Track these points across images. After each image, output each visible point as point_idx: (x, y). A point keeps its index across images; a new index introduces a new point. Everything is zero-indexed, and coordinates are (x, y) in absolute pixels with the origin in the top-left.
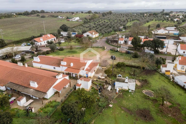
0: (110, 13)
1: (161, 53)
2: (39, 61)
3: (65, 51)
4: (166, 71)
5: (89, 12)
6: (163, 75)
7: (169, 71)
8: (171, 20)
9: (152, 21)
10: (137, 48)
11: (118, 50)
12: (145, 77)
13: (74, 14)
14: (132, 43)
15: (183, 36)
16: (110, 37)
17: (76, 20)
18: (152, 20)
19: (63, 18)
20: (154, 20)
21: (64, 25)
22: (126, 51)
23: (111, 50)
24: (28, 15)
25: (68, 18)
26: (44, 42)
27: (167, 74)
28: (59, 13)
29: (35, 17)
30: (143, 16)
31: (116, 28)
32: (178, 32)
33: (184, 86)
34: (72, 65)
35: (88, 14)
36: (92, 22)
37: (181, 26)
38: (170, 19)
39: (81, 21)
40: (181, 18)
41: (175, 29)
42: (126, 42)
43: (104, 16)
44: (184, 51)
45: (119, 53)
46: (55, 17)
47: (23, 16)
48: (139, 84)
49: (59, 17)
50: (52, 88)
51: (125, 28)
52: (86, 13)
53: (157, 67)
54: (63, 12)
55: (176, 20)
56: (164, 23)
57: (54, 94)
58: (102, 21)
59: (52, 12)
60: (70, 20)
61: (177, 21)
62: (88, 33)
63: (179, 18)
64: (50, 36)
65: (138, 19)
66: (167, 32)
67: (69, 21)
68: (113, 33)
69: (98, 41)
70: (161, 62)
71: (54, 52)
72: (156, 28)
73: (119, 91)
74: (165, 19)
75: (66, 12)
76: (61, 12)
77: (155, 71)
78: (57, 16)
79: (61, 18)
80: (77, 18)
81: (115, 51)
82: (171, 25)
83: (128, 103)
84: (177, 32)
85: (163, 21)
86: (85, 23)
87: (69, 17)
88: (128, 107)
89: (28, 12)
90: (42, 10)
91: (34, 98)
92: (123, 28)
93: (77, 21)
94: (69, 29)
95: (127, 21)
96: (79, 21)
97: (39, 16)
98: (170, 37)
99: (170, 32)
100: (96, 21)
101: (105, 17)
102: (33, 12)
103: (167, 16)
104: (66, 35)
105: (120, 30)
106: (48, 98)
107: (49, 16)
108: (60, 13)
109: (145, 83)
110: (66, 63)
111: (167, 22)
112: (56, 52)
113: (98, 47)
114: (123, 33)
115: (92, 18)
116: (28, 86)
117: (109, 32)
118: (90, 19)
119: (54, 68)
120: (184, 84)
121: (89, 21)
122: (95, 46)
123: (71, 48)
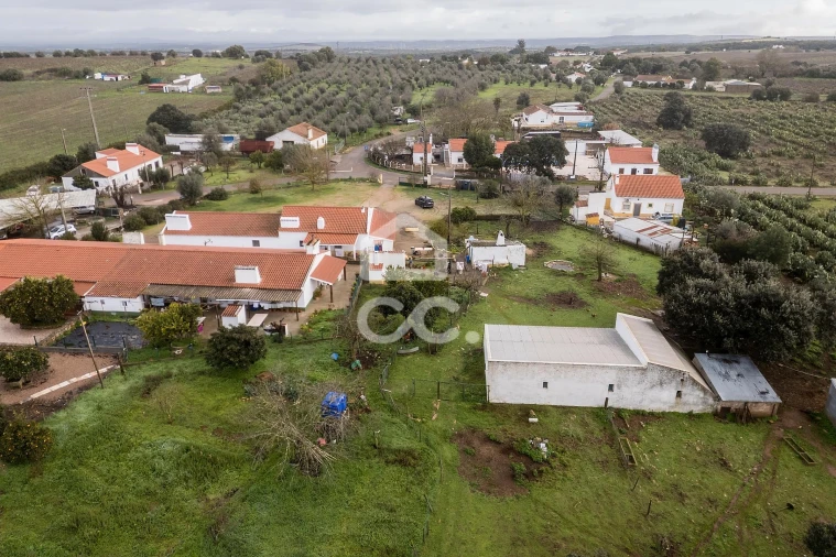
0: (327, 55)
1: (560, 179)
2: (188, 226)
3: (233, 199)
4: (589, 216)
5: (234, 53)
6: (583, 227)
7: (596, 215)
8: (558, 79)
9: (495, 85)
10: (485, 171)
11: (429, 183)
12: (538, 238)
13: (163, 62)
14: (468, 154)
15: (608, 129)
16: (378, 144)
17: (191, 86)
18: (496, 81)
19: (120, 78)
20: (502, 82)
21: (168, 105)
22: (456, 184)
23: (401, 184)
25: (145, 80)
26: (123, 174)
27: (593, 222)
30: (461, 67)
31: (382, 114)
32: (591, 117)
33: (638, 240)
34: (321, 223)
35: (231, 63)
36: (269, 92)
37: (594, 98)
38: (553, 76)
39: (216, 90)
40: (588, 70)
41: (580, 109)
42: (438, 158)
43: (306, 69)
44: (622, 166)
46: (77, 77)
48: (530, 252)
49: (98, 76)
51: (414, 112)
52: (217, 56)
53: (561, 211)
54: (97, 51)
55: (573, 78)
56: (536, 91)
57: (314, 298)
59: (39, 55)
61: (579, 81)
62: (284, 136)
63: (581, 70)
64: (137, 153)
65: (445, 78)
66: (556, 119)
67: (159, 90)
68: (375, 131)
70: (566, 199)
71: (194, 204)
72: (519, 109)
73: (488, 269)
74: (536, 75)
77: (561, 221)
78: (85, 72)
79: (107, 78)
80: (196, 80)
81: (417, 186)
82: (565, 98)
83: (519, 288)
84: (587, 119)
85: (533, 83)
86: (241, 96)
87: (151, 76)
88: (523, 294)
92: (406, 112)
93: (201, 90)
94: (193, 123)
96: (207, 91)
98: (567, 135)
99: (567, 119)
100: (285, 88)
101: (314, 72)
103: (543, 66)
105: (398, 121)
106: (305, 306)
107: (36, 73)
108: (86, 56)
109: (543, 249)
111: (547, 89)
112: (202, 205)
113: (350, 179)
114: (411, 129)
115: (262, 76)
116: (229, 284)
117: (362, 130)
118: (254, 83)
119: (256, 243)
120: (639, 235)
121: (253, 88)
122: (340, 177)
123: (255, 189)
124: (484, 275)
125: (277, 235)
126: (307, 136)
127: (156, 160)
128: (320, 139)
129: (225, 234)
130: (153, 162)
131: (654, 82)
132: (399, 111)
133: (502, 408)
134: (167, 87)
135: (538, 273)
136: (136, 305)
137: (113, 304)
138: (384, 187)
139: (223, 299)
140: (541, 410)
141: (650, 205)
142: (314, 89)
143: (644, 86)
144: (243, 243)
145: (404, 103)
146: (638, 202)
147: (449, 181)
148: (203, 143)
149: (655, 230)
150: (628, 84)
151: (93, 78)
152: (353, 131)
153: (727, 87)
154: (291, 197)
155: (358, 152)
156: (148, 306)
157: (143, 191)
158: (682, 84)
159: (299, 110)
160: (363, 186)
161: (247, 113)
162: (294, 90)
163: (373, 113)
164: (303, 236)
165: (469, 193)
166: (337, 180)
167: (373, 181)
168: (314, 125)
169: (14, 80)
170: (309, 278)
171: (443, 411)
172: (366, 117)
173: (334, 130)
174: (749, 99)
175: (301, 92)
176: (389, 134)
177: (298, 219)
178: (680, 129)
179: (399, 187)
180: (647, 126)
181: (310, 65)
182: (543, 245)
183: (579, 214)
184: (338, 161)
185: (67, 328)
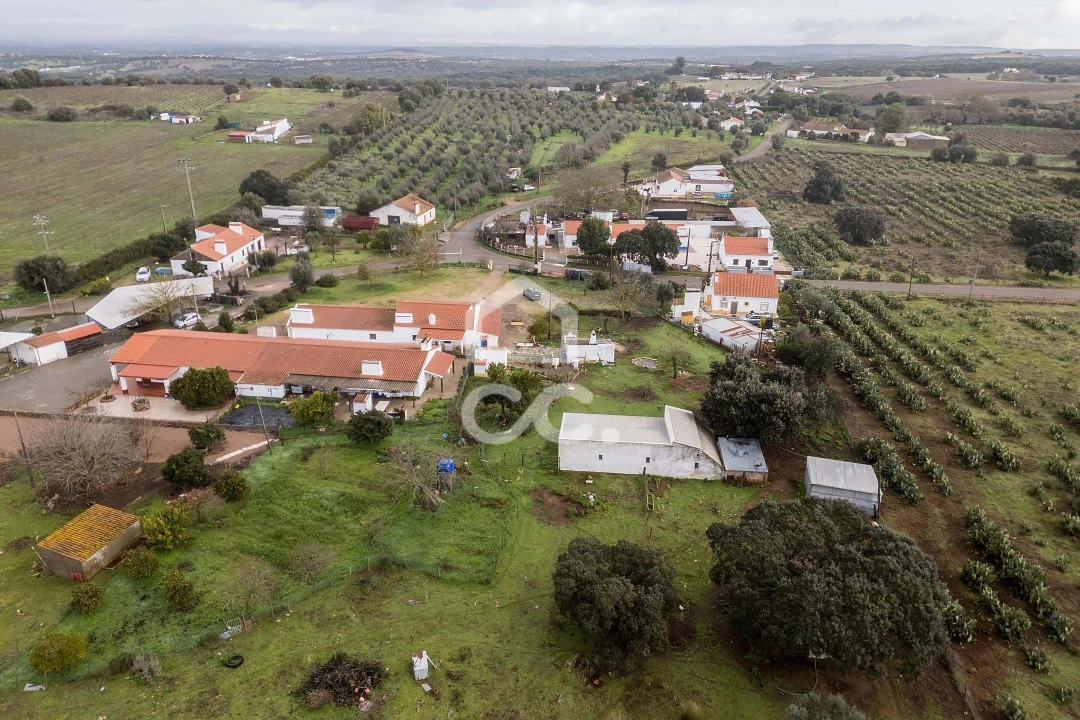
1: (673, 268)
2: (312, 319)
3: (343, 286)
4: (684, 314)
5: (323, 84)
6: (678, 325)
7: (691, 313)
8: (710, 124)
9: (633, 134)
10: (598, 259)
11: (539, 271)
12: (634, 334)
13: (238, 97)
14: (581, 241)
16: (489, 222)
17: (276, 135)
18: (634, 129)
19: (191, 120)
20: (642, 129)
22: (566, 272)
25: (223, 124)
27: (687, 321)
32: (732, 186)
34: (432, 319)
37: (745, 155)
38: (705, 121)
39: (306, 141)
40: (749, 112)
41: (721, 175)
42: (553, 238)
46: (140, 118)
48: (621, 349)
49: (165, 117)
51: (532, 177)
53: (661, 307)
55: (727, 125)
57: (427, 388)
61: (734, 130)
62: (393, 210)
63: (739, 114)
64: (241, 232)
65: (573, 124)
66: (691, 187)
67: (241, 140)
68: (488, 200)
70: (669, 294)
72: (654, 170)
73: (580, 365)
74: (685, 122)
77: (660, 317)
78: (151, 111)
79: (176, 120)
80: (283, 127)
81: (528, 274)
82: (711, 155)
83: (604, 383)
84: (726, 189)
85: (678, 132)
87: (229, 120)
88: (605, 389)
91: (389, 395)
93: (288, 140)
96: (297, 142)
97: (29, 108)
98: (700, 208)
99: (705, 188)
101: (418, 114)
103: (696, 105)
104: (294, 223)
105: (513, 189)
106: (420, 395)
107: (94, 111)
109: (634, 346)
111: (694, 139)
112: (313, 293)
113: (459, 264)
114: (528, 198)
115: (359, 123)
116: (356, 375)
117: (473, 201)
118: (349, 131)
119: (373, 336)
120: (722, 336)
121: (348, 138)
122: (448, 261)
123: (363, 274)
124: (576, 371)
125: (392, 329)
126: (413, 212)
128: (427, 214)
129: (345, 328)
130: (255, 242)
131: (825, 132)
132: (515, 173)
133: (569, 474)
134: (250, 136)
135: (622, 369)
136: (279, 392)
137: (261, 391)
138: (494, 273)
139: (352, 389)
140: (596, 475)
141: (747, 304)
142: (419, 140)
143: (812, 137)
144: (360, 337)
145: (523, 163)
146: (735, 301)
147: (559, 267)
148: (303, 218)
149: (737, 331)
150: (794, 133)
151: (158, 119)
152: (463, 202)
153: (908, 141)
154: (400, 285)
155: (468, 227)
156: (289, 393)
157: (251, 275)
158: (856, 135)
159: (402, 172)
160: (472, 272)
161: (345, 175)
162: (396, 143)
163: (486, 178)
164: (416, 331)
165: (577, 283)
166: (446, 266)
167: (483, 267)
168: (421, 196)
169: (68, 120)
170: (423, 371)
171: (525, 475)
172: (478, 185)
173: (443, 201)
174: (928, 159)
175: (404, 145)
176: (503, 205)
177: (411, 315)
178: (827, 203)
179: (509, 275)
180: (793, 198)
181: (413, 104)
182: (637, 342)
183: (677, 311)
184: (447, 240)
185: (226, 409)
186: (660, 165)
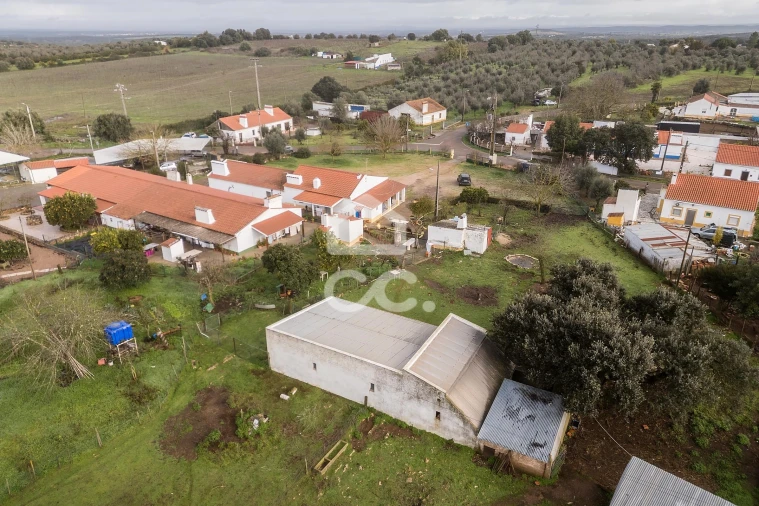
0: (524, 38)
1: (645, 174)
2: (227, 172)
4: (612, 215)
5: (439, 36)
7: (620, 215)
12: (537, 229)
13: (377, 44)
17: (377, 64)
19: (335, 57)
21: (328, 78)
22: (518, 165)
23: (468, 161)
24: (211, 46)
25: (350, 57)
26: (251, 130)
28: (323, 40)
29: (236, 56)
34: (317, 183)
35: (432, 45)
36: (438, 71)
39: (396, 68)
42: (533, 138)
43: (493, 50)
44: (729, 167)
45: (493, 170)
46: (305, 55)
47: (192, 50)
48: (505, 242)
49: (320, 54)
50: (249, 227)
52: (427, 39)
57: (257, 246)
58: (477, 67)
59: (296, 37)
60: (358, 64)
62: (405, 108)
64: (272, 114)
66: (726, 110)
67: (352, 66)
68: (504, 110)
69: (437, 135)
71: (277, 159)
75: (349, 37)
76: (332, 36)
77: (586, 217)
78: (314, 51)
79: (325, 56)
80: (385, 58)
81: (481, 164)
86: (410, 73)
87: (355, 55)
89: (211, 36)
90: (262, 30)
91: (204, 245)
92: (553, 93)
93: (384, 68)
94: (342, 93)
95: (577, 69)
96: (389, 69)
97: (249, 49)
99: (741, 111)
100: (453, 68)
101: (499, 53)
102: (229, 36)
104: (327, 114)
106: (239, 251)
107: (282, 51)
108: (326, 38)
110: (300, 177)
115: (441, 56)
116: (192, 221)
118: (432, 62)
119: (269, 194)
120: (644, 244)
123: (335, 152)
124: (426, 255)
125: (283, 189)
126: (421, 110)
127: (286, 121)
128: (436, 115)
129: (247, 183)
130: (282, 123)
132: (545, 92)
133: (276, 378)
141: (709, 214)
146: (692, 208)
149: (666, 241)
151: (316, 56)
160: (431, 159)
169: (265, 56)
171: (225, 367)
179: (464, 163)
181: (498, 47)
185: (79, 234)
186: (701, 89)
